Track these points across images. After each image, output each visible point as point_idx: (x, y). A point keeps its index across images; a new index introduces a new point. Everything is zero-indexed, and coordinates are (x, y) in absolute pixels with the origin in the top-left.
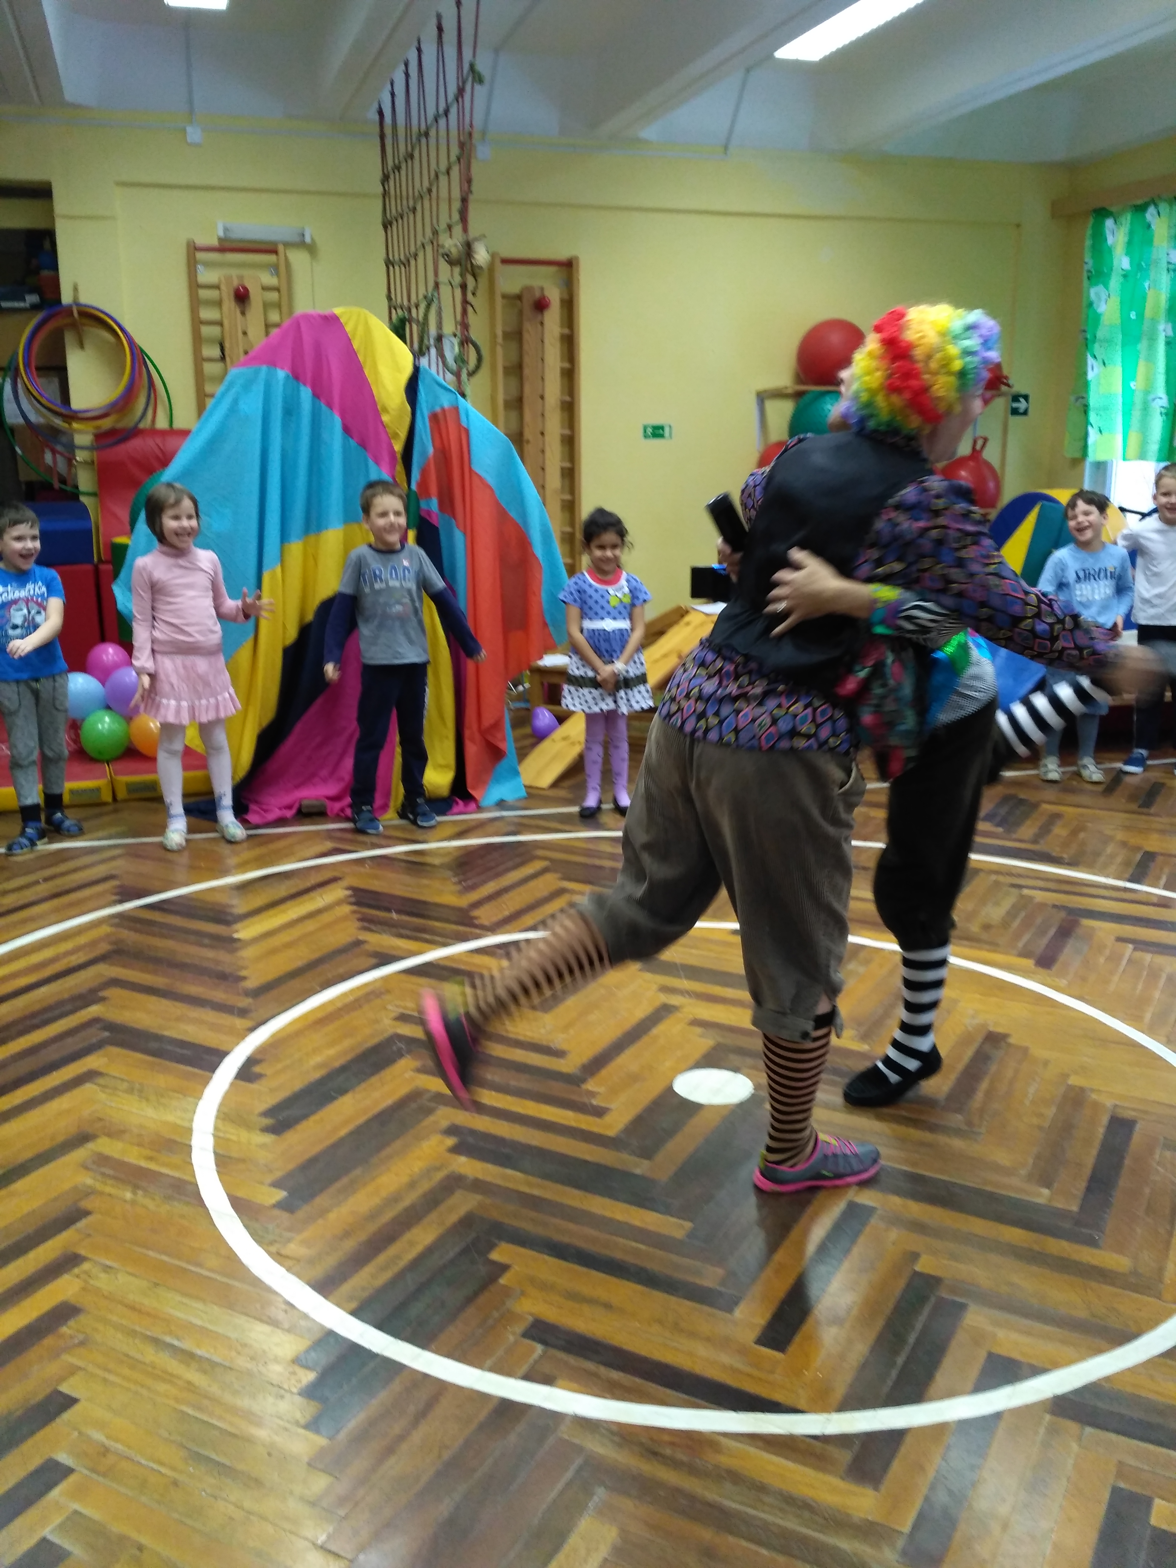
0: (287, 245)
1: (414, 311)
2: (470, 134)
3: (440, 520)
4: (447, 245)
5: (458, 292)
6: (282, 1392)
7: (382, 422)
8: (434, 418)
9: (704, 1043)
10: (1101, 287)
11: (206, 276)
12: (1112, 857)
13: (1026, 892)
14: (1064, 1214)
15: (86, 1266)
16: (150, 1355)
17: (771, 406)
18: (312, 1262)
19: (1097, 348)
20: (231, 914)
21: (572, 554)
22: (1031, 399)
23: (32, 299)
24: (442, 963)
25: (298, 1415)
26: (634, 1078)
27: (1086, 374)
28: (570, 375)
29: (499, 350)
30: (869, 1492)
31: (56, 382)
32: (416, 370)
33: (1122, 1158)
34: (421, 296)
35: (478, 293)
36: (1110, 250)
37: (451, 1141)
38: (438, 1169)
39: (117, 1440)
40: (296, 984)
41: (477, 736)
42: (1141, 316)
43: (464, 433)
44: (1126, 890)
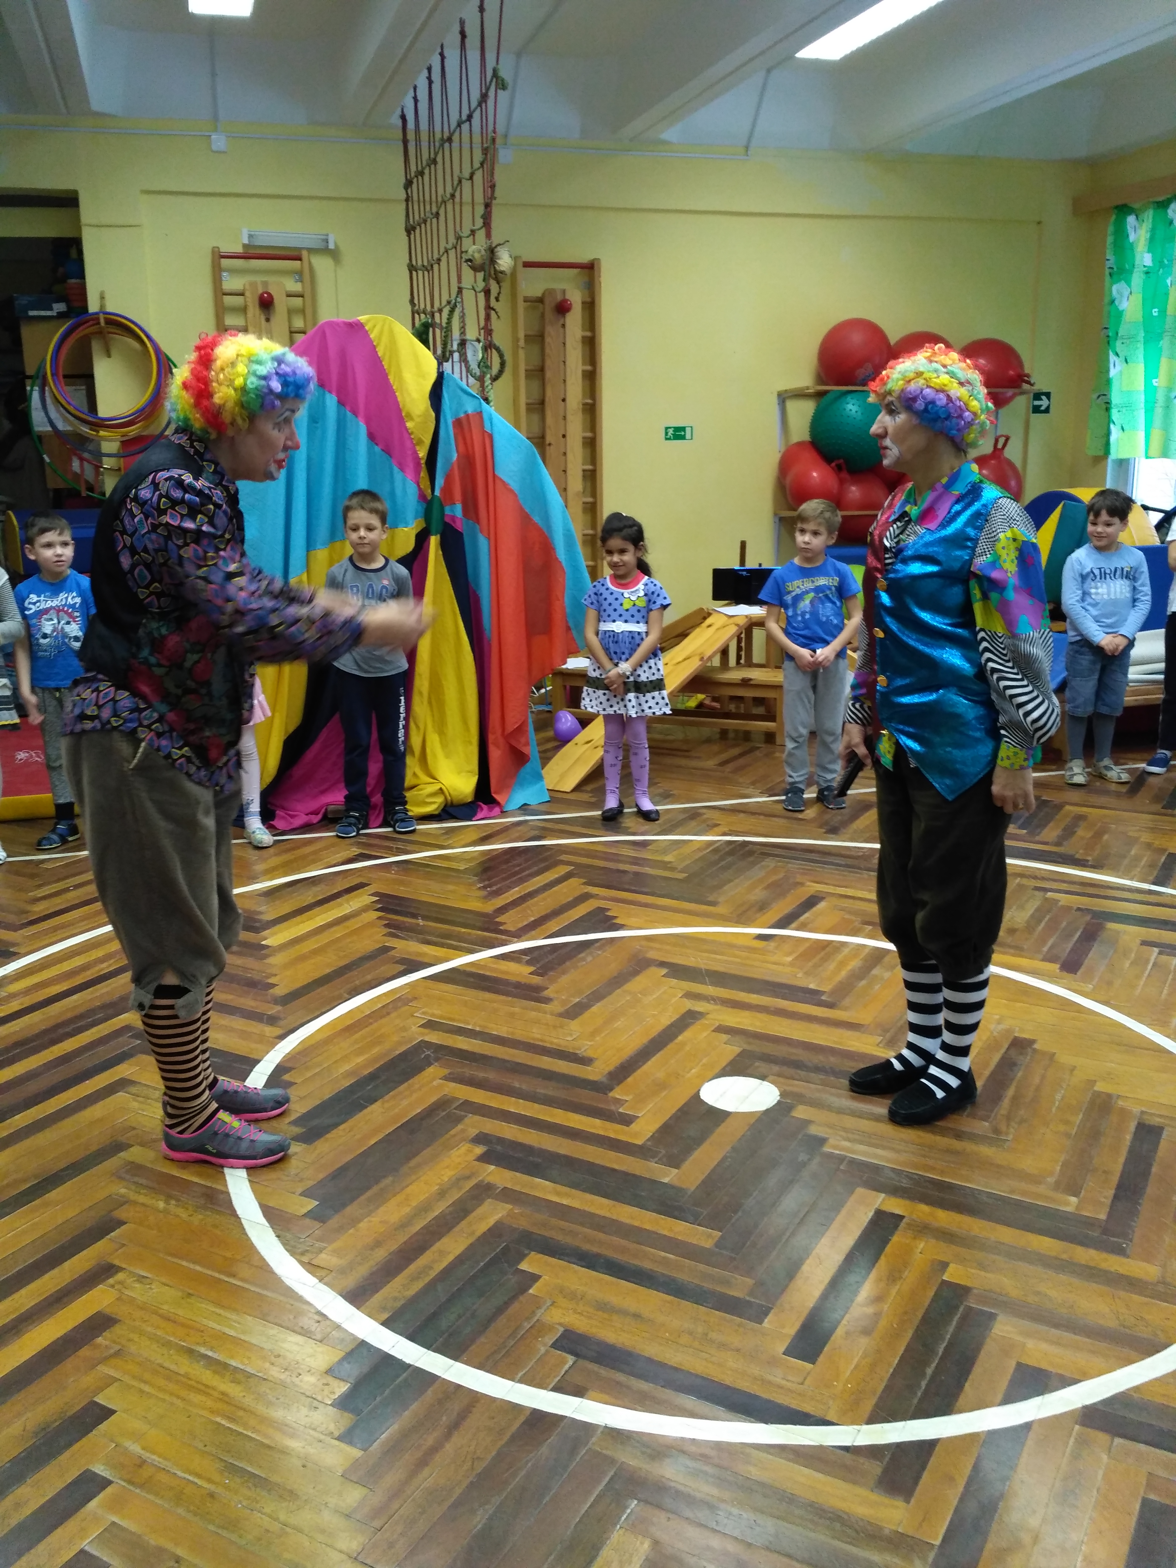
0: (310, 250)
1: (437, 315)
2: (494, 140)
3: (464, 526)
4: (470, 251)
5: (481, 296)
6: (316, 1403)
7: (406, 429)
8: (458, 423)
9: (730, 1050)
10: (1123, 283)
11: (231, 283)
12: (1137, 858)
13: (1049, 894)
14: (1090, 1223)
15: (120, 1276)
16: (184, 1366)
17: (793, 406)
18: (342, 1272)
19: (1118, 345)
20: (259, 921)
21: (594, 557)
22: (1052, 396)
23: (59, 307)
24: (468, 969)
25: (332, 1427)
26: (661, 1086)
27: (1108, 371)
28: (591, 377)
29: (522, 354)
30: (900, 1503)
31: (83, 388)
32: (440, 376)
33: (1150, 1165)
34: (444, 303)
35: (501, 298)
36: (1132, 247)
37: (479, 1150)
38: (468, 1178)
39: (154, 1453)
40: (324, 991)
41: (501, 741)
42: (1163, 312)
43: (489, 438)
44: (1150, 892)
